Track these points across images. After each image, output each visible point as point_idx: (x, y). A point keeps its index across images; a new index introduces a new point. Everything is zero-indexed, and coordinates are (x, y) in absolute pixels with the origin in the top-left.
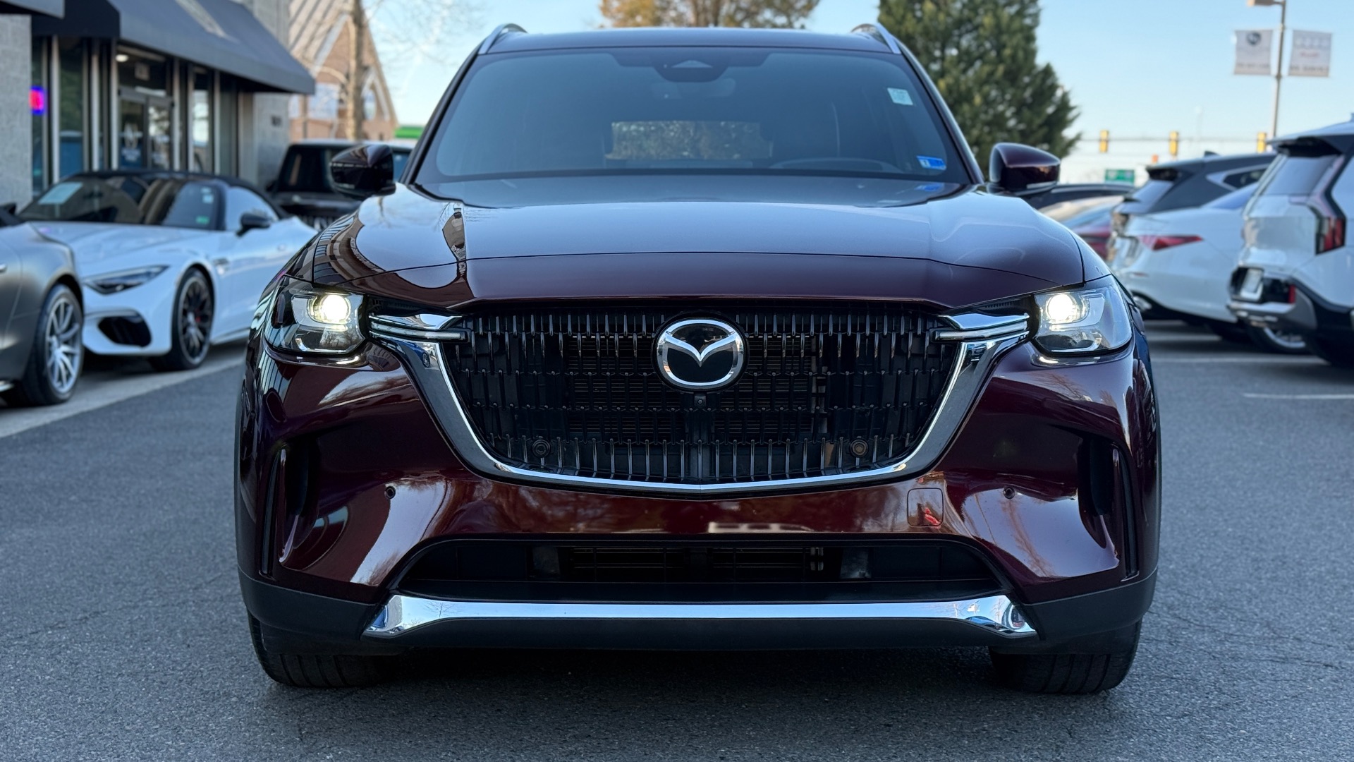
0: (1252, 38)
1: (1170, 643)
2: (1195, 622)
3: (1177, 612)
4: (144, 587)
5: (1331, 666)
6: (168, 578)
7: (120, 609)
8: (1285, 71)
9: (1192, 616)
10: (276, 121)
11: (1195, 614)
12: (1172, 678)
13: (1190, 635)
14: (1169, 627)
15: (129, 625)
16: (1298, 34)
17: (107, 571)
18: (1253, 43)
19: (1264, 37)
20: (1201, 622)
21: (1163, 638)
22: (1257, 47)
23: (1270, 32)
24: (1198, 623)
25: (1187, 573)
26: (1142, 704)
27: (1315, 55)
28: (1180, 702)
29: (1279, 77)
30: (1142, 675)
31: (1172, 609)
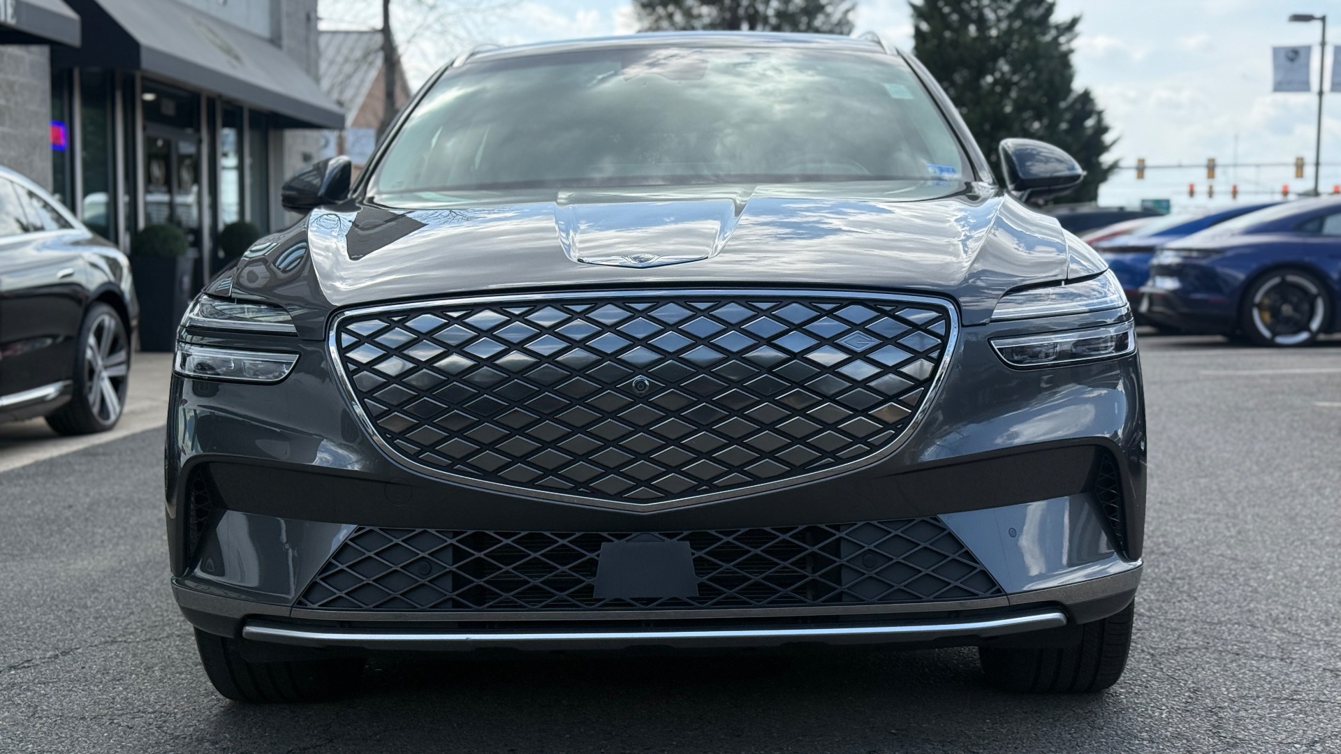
0: (1291, 55)
1: (1282, 660)
2: (1307, 636)
3: (1285, 626)
4: (127, 621)
6: (156, 610)
7: (95, 646)
9: (1303, 629)
10: (307, 158)
11: (1306, 628)
12: (1293, 700)
13: (1305, 651)
14: (1278, 643)
15: (103, 663)
17: (89, 604)
18: (1292, 60)
19: (1302, 54)
20: (1314, 635)
21: (1274, 655)
23: (1308, 49)
24: (1310, 637)
25: (1288, 583)
26: (1263, 729)
28: (1307, 726)
29: (1321, 93)
30: (1258, 697)
31: (1279, 623)
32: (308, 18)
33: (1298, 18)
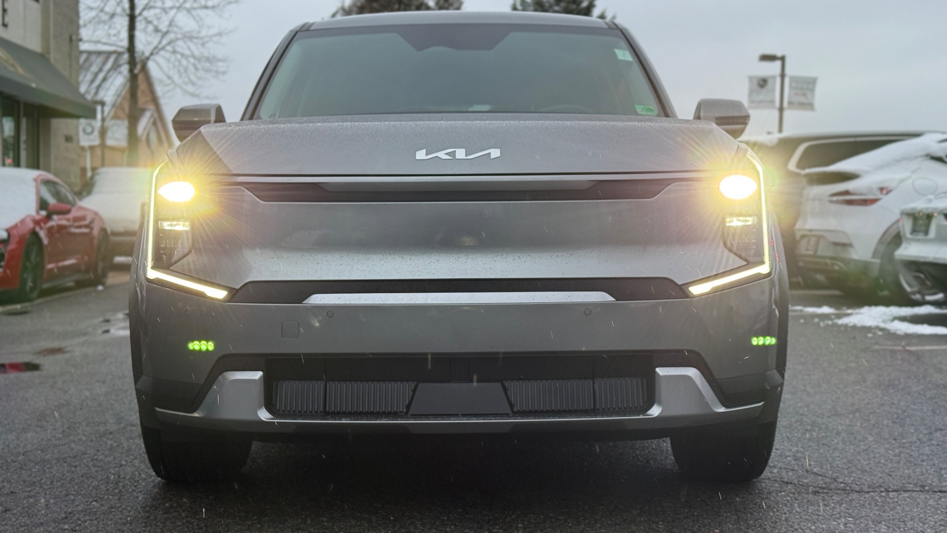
0: (761, 83)
5: (791, 483)
8: (785, 104)
10: (68, 139)
16: (793, 79)
18: (762, 86)
19: (770, 82)
22: (764, 90)
23: (774, 77)
27: (804, 95)
29: (781, 109)
32: (71, 40)
33: (766, 58)
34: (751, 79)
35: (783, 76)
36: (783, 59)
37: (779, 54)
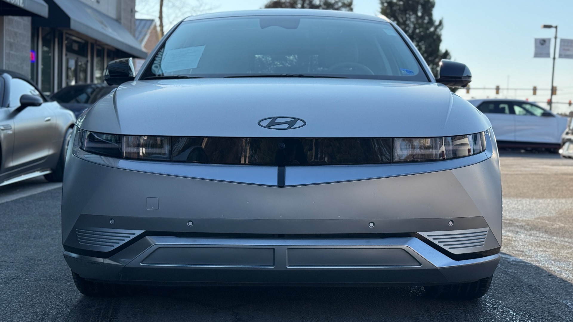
0: (542, 42)
8: (557, 55)
16: (562, 41)
18: (542, 44)
19: (547, 42)
22: (544, 46)
23: (549, 40)
29: (554, 58)
32: (132, 11)
33: (546, 27)
34: (536, 40)
35: (556, 38)
36: (556, 27)
37: (554, 25)
